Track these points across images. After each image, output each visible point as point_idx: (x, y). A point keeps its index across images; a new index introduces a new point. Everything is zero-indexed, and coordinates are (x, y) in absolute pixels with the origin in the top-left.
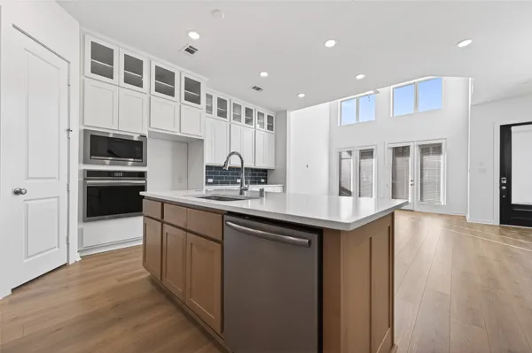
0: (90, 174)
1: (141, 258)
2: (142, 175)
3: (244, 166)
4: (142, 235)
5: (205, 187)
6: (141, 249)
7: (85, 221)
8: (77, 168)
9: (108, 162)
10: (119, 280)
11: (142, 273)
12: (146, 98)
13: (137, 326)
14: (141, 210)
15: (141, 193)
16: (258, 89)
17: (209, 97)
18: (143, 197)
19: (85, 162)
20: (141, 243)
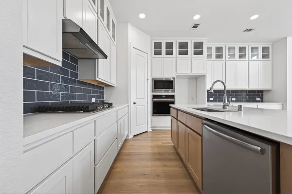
0: (155, 96)
1: (170, 136)
2: (173, 96)
3: (227, 89)
4: (170, 125)
5: (207, 103)
6: (170, 132)
7: (153, 116)
8: (150, 94)
9: (163, 91)
10: (162, 143)
11: (170, 143)
12: (174, 59)
13: (165, 165)
14: (170, 113)
15: (170, 105)
16: (250, 30)
17: (209, 48)
18: (171, 107)
19: (153, 92)
20: (170, 129)
